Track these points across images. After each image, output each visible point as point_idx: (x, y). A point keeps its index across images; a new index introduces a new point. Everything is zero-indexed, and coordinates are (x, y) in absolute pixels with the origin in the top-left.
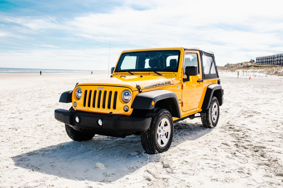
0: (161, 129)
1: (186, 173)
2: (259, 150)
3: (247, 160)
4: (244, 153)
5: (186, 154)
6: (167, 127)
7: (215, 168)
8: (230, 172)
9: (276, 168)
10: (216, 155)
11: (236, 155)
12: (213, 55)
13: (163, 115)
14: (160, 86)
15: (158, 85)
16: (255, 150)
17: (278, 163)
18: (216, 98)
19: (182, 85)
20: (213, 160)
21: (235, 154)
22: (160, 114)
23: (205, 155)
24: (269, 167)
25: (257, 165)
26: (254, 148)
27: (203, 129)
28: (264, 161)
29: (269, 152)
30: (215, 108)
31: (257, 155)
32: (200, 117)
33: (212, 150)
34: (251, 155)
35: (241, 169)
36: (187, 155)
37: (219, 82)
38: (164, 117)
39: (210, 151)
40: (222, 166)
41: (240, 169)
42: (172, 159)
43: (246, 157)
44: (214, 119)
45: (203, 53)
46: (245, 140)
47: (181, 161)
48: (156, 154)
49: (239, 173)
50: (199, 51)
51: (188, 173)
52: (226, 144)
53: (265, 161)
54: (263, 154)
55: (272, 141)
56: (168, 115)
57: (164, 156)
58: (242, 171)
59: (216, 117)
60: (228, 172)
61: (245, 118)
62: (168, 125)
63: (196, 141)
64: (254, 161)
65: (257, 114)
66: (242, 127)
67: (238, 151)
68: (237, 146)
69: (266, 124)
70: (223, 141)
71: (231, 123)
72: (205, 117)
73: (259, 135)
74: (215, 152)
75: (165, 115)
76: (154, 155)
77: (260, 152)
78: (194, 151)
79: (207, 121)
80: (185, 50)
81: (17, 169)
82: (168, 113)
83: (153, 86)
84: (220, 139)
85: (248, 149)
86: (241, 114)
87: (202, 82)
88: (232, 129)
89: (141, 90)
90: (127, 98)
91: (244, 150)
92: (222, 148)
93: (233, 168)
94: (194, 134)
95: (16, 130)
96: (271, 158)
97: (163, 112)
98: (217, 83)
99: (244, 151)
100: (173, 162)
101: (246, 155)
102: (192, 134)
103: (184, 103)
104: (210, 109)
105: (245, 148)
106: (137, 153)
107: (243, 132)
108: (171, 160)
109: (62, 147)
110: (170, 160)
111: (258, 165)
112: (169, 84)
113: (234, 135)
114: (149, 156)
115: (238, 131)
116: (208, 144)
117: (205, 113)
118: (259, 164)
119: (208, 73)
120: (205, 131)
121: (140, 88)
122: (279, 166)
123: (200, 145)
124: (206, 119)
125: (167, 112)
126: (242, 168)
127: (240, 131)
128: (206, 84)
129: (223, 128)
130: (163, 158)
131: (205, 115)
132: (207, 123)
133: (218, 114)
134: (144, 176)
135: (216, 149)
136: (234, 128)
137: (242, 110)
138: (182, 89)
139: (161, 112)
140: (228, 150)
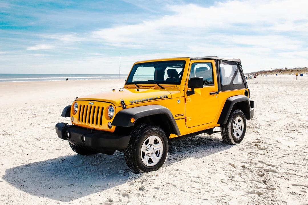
0: (149, 147)
1: (157, 197)
2: (265, 174)
3: (241, 186)
4: (244, 177)
5: (176, 175)
6: (157, 145)
7: (194, 194)
8: (206, 200)
9: (266, 198)
10: (210, 178)
11: (233, 179)
12: (240, 63)
13: (150, 132)
14: (152, 100)
15: (150, 100)
16: (261, 174)
17: (273, 192)
18: (240, 111)
19: (185, 99)
20: (201, 183)
21: (233, 177)
22: (145, 131)
23: (198, 177)
24: (259, 197)
25: (246, 193)
26: (261, 172)
27: (224, 146)
28: (261, 188)
29: (277, 177)
30: (240, 122)
31: (259, 180)
32: (220, 133)
33: (210, 171)
34: (250, 180)
35: (224, 197)
36: (176, 177)
37: (247, 93)
38: (152, 135)
39: (208, 172)
40: (206, 191)
41: (222, 197)
42: (155, 180)
43: (244, 182)
44: (238, 135)
45: (221, 62)
46: (259, 162)
47: (163, 183)
48: (140, 174)
49: (218, 201)
50: (215, 59)
51: (159, 197)
52: (233, 165)
53: (263, 188)
54: (266, 180)
55: (294, 164)
56: (158, 132)
57: (149, 176)
58: (221, 199)
59: (240, 133)
60: (205, 199)
61: (286, 132)
62: (159, 142)
63: (201, 160)
64: (247, 188)
65: (304, 129)
66: (272, 145)
67: (240, 174)
68: (244, 168)
69: (306, 141)
70: (233, 161)
71: (261, 140)
72: (224, 133)
73: (285, 155)
74: (213, 174)
75: (153, 132)
76: (137, 174)
77: (265, 177)
78: (188, 171)
79: (226, 137)
80: (191, 60)
81: (1, 181)
82: (158, 130)
83: (143, 101)
84: (231, 159)
85: (253, 172)
86: (284, 128)
87: (217, 94)
88: (258, 146)
89: (125, 106)
90: (112, 114)
91: (248, 173)
92: (225, 169)
93: (216, 194)
94: (208, 151)
95: (39, 141)
96: (271, 185)
97: (150, 129)
98: (244, 94)
99: (245, 175)
100: (154, 183)
101: (245, 180)
102: (205, 152)
103: (187, 118)
104: (230, 124)
105: (251, 171)
106: (124, 172)
107: (267, 151)
108: (153, 181)
109: (62, 161)
110: (151, 181)
111: (248, 193)
112: (166, 98)
113: (254, 154)
114: (132, 176)
115: (262, 149)
116: (211, 165)
117: (225, 128)
118: (250, 193)
119: (228, 83)
120: (224, 148)
121: (124, 104)
122: (271, 196)
123: (203, 164)
124: (226, 134)
125: (156, 129)
126: (226, 196)
127: (265, 149)
128: (224, 96)
129: (246, 145)
130: (146, 179)
131: (224, 131)
132: (228, 139)
133: (244, 129)
134: (108, 198)
135: (216, 170)
136: (259, 145)
137: (289, 123)
138: (185, 103)
139: (147, 130)
140: (230, 172)
